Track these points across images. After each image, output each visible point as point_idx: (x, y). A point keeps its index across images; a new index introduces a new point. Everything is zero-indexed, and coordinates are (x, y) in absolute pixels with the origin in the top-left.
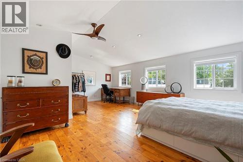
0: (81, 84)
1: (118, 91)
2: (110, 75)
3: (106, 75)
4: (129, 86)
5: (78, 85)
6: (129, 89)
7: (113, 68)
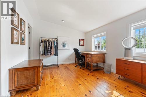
0: (53, 49)
1: (90, 56)
2: (84, 40)
3: (80, 40)
4: (104, 51)
5: (51, 49)
6: (104, 54)
7: (86, 33)
